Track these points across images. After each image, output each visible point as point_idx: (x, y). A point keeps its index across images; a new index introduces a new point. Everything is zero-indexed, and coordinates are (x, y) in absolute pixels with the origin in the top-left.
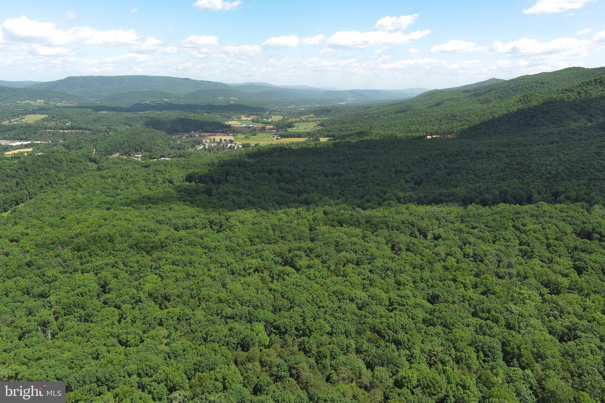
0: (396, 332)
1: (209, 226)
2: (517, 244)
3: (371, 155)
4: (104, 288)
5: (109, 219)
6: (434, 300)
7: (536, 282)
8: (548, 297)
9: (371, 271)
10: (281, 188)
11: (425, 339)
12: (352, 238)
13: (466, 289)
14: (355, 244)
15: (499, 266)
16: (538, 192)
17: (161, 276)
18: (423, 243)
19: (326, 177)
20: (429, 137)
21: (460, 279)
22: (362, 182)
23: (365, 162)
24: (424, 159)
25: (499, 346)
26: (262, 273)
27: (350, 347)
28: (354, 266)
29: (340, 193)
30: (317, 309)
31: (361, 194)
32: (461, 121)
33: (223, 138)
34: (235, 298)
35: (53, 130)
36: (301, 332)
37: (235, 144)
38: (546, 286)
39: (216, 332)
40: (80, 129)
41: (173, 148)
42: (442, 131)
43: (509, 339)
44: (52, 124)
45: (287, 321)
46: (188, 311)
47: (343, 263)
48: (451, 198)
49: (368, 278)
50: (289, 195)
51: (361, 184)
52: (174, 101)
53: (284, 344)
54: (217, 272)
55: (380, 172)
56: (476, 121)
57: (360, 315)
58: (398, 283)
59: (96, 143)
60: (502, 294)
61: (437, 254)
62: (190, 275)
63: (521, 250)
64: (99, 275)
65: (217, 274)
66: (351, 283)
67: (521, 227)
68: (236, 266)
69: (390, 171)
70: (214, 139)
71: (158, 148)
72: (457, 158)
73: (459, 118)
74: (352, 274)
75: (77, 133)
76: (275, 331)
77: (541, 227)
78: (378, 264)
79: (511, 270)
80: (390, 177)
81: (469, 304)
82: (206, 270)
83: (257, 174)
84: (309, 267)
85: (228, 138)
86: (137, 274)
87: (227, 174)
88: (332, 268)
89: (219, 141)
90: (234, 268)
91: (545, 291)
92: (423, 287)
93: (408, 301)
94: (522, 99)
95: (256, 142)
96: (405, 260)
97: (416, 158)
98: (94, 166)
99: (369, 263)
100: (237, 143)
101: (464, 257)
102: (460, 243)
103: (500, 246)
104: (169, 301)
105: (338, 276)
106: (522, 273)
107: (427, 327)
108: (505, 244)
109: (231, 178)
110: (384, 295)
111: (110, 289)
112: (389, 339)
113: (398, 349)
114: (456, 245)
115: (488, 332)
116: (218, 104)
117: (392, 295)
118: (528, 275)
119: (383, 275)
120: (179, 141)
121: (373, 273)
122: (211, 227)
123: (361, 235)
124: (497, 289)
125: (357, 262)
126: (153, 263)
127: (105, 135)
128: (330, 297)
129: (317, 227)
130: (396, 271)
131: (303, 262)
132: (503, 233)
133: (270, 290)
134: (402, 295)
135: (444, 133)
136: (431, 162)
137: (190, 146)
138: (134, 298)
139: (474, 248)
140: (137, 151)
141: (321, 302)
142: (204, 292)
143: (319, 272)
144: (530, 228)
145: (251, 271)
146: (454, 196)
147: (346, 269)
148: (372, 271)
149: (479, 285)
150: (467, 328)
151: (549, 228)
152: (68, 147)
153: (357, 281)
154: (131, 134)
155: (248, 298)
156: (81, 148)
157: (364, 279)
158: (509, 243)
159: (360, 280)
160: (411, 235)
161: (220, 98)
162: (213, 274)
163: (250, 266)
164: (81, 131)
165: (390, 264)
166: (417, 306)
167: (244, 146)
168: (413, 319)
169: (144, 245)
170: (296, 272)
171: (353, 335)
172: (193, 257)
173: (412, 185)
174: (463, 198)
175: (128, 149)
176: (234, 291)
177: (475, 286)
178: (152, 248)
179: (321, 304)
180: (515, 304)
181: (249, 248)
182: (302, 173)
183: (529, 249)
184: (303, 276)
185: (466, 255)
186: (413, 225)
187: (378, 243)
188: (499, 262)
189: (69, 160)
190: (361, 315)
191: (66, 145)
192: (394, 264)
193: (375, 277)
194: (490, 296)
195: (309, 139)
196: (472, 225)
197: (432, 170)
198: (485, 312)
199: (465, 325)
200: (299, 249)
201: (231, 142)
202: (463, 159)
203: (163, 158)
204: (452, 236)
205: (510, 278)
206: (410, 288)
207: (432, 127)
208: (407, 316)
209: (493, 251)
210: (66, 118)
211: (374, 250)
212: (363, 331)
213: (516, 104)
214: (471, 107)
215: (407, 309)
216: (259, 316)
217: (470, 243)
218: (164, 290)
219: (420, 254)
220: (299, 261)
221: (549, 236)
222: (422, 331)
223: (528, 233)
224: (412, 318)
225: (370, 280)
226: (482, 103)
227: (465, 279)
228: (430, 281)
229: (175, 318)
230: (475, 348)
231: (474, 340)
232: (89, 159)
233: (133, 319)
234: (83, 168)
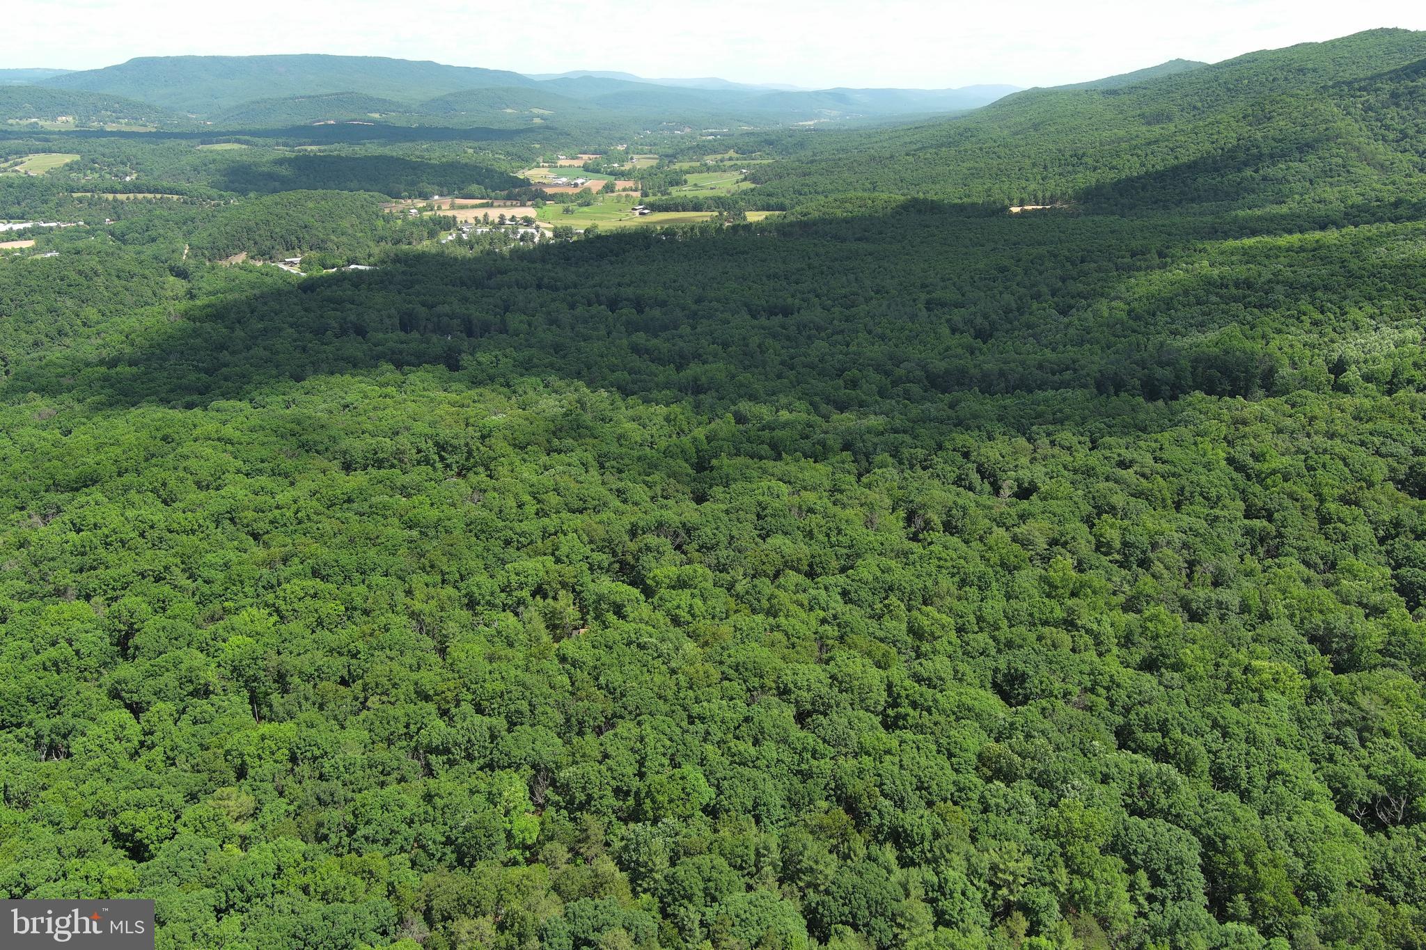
0: (900, 803)
1: (436, 457)
2: (1240, 515)
3: (870, 259)
4: (124, 644)
5: (176, 436)
6: (1012, 686)
7: (1293, 631)
8: (1326, 678)
9: (844, 593)
10: (636, 349)
11: (982, 827)
12: (803, 493)
13: (1103, 649)
14: (811, 511)
15: (1190, 576)
16: (1291, 359)
17: (278, 611)
18: (990, 508)
19: (754, 317)
20: (1015, 210)
21: (1086, 619)
22: (842, 332)
23: (852, 277)
24: (1002, 270)
25: (1191, 852)
26: (555, 598)
27: (764, 856)
28: (800, 578)
29: (783, 363)
30: (684, 724)
31: (837, 366)
32: (1095, 169)
33: (508, 213)
34: (465, 685)
35: (89, 194)
36: (631, 801)
37: (537, 228)
38: (1321, 640)
40: (157, 191)
41: (382, 239)
42: (1048, 194)
43: (1225, 829)
44: (91, 177)
45: (592, 769)
46: (324, 734)
47: (771, 570)
48: (1068, 375)
49: (835, 617)
50: (653, 367)
51: (839, 337)
52: (396, 119)
53: (579, 841)
54: (429, 598)
55: (889, 307)
56: (1131, 167)
57: (799, 747)
58: (916, 632)
59: (191, 228)
60: (1201, 670)
61: (1025, 543)
62: (355, 609)
63: (1248, 532)
64: (115, 606)
65: (426, 608)
66: (787, 634)
67: (1250, 462)
68: (482, 583)
69: (914, 300)
70: (486, 215)
71: (344, 239)
72: (1085, 266)
73: (1090, 161)
74: (794, 608)
75: (150, 202)
76: (557, 798)
77: (1302, 464)
78: (866, 575)
79: (1224, 595)
80: (913, 317)
81: (1108, 698)
82: (400, 596)
83: (580, 310)
84: (681, 584)
85: (521, 212)
86: (216, 601)
87: (506, 310)
88: (740, 588)
89: (497, 220)
90: (475, 589)
91: (1317, 659)
92: (982, 645)
93: (939, 696)
94: (1250, 111)
95: (588, 224)
96: (940, 559)
97: (981, 266)
98: (181, 286)
99: (843, 570)
100: (542, 225)
101: (1097, 549)
102: (1087, 508)
103: (1194, 519)
104: (285, 691)
105: (754, 611)
106: (1255, 602)
107: (989, 780)
108: (1206, 511)
109: (515, 320)
110: (875, 677)
111: (137, 648)
112: (882, 825)
113: (905, 863)
114: (1077, 513)
115: (1164, 802)
117: (898, 673)
118: (1272, 609)
119: (878, 606)
120: (399, 222)
121: (851, 601)
122: (442, 459)
123: (827, 484)
124: (1188, 654)
125: (810, 565)
126: (265, 571)
127: (219, 205)
128: (726, 683)
129: (714, 462)
130: (912, 592)
131: (664, 569)
132: (1203, 479)
133: (563, 659)
134: (925, 675)
135: (1053, 200)
136: (1019, 278)
137: (426, 234)
138: (191, 681)
139: (1126, 522)
140: (290, 248)
141: (698, 701)
142: (381, 666)
143: (705, 600)
144: (1273, 465)
145: (525, 593)
146: (1075, 370)
147: (777, 592)
148: (849, 593)
149: (1136, 638)
150: (1104, 788)
151: (1324, 466)
152: (121, 238)
153: (803, 629)
155: (500, 686)
156: (153, 240)
157: (824, 621)
158: (1217, 512)
159: (814, 623)
160: (959, 481)
161: (509, 111)
162: (417, 606)
163: (523, 579)
164: (159, 196)
165: (900, 574)
166: (963, 712)
167: (557, 234)
168: (951, 755)
169: (250, 514)
170: (643, 597)
171: (778, 813)
172: (372, 553)
173: (968, 339)
174: (1098, 375)
175: (268, 243)
176: (461, 665)
177: (1127, 641)
178: (271, 522)
179: (696, 710)
180: (1236, 704)
181: (525, 526)
182: (694, 307)
183: (1271, 528)
184: (659, 615)
185: (1101, 546)
186: (966, 455)
187: (871, 506)
188: (1191, 564)
189: (113, 272)
190: (805, 748)
191: (118, 232)
192: (909, 573)
193: (854, 615)
194: (1168, 674)
195: (721, 214)
196: (1119, 455)
197: (1020, 298)
198: (1155, 730)
199: (1099, 776)
200: (660, 527)
201: (528, 222)
202: (1099, 270)
203: (353, 267)
204: (1066, 488)
205: (1222, 618)
206: (950, 649)
207: (1024, 183)
208: (934, 747)
209: (1175, 535)
210: (125, 164)
211: (857, 531)
212: (807, 799)
213: (1234, 124)
214: (1122, 133)
215: (936, 724)
216: (515, 751)
217: (1112, 510)
218: (275, 657)
219: (981, 539)
220: (654, 564)
221: (1326, 490)
222: (970, 794)
223: (1269, 481)
224: (948, 750)
225: (839, 625)
226: (1149, 123)
227: (1099, 622)
228: (1004, 624)
229: (283, 754)
230: (1127, 859)
231: (1123, 833)
232: (171, 269)
233: (169, 753)
234: (150, 293)
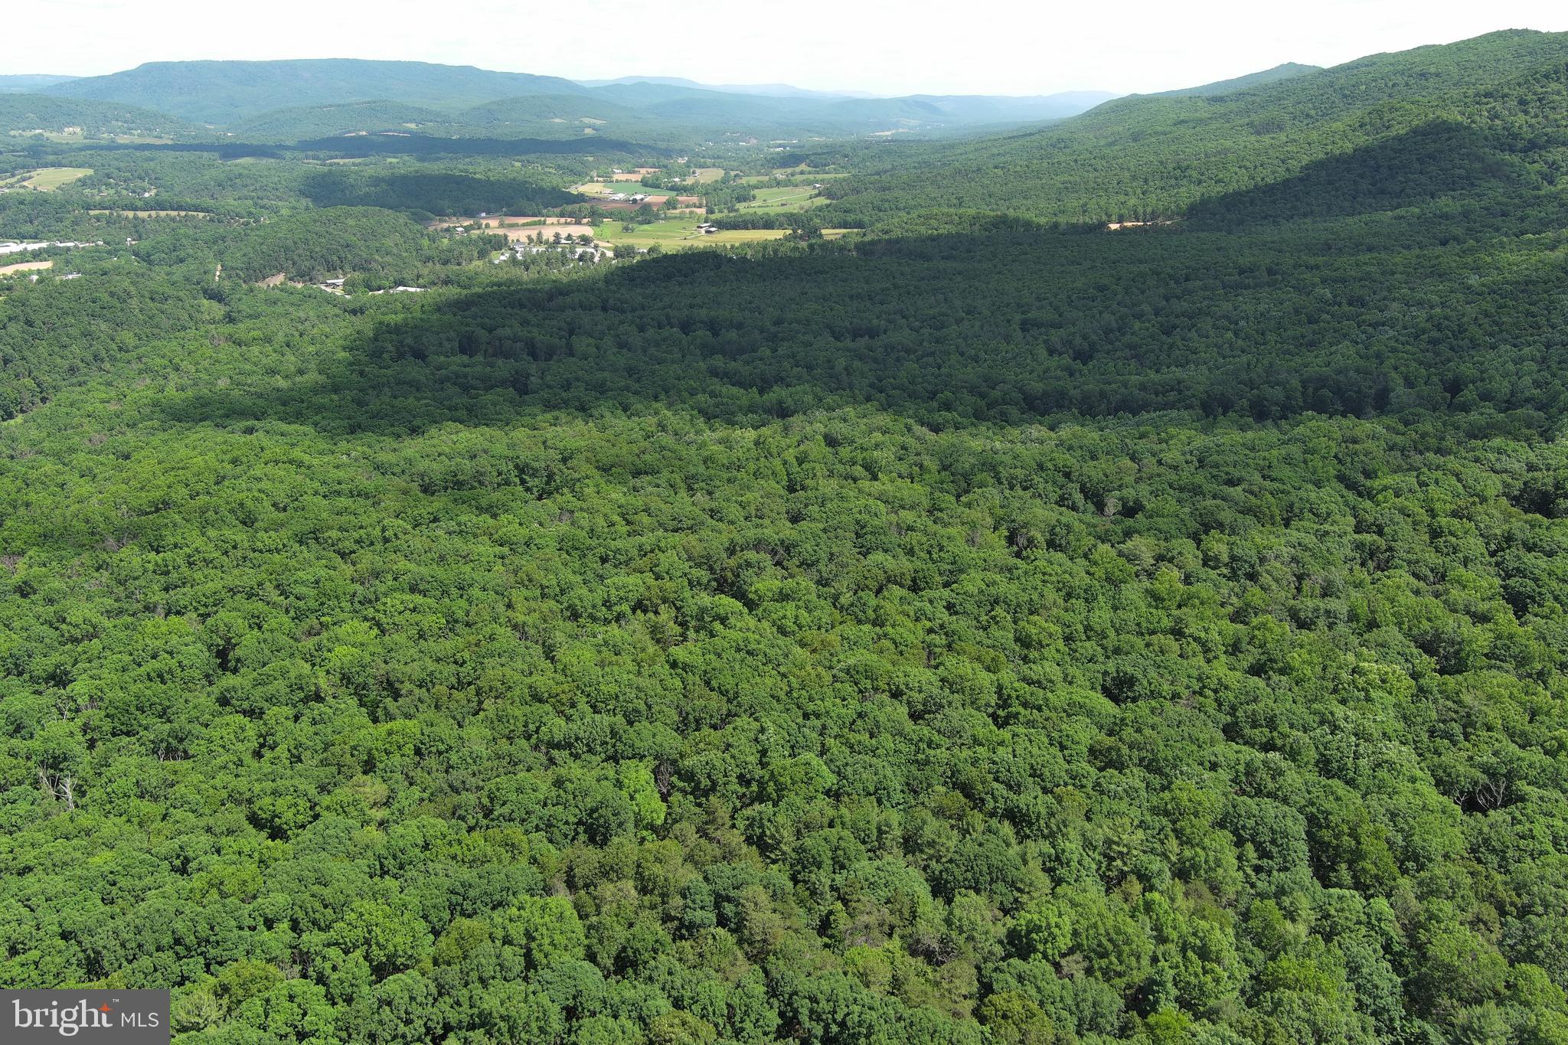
0: (1015, 787)
1: (517, 480)
2: (1350, 529)
3: (959, 278)
4: (224, 658)
5: (245, 459)
6: (1121, 690)
7: (1400, 637)
8: (1432, 680)
9: (950, 607)
10: (714, 373)
11: (1097, 807)
12: (903, 513)
13: (1211, 655)
14: (910, 528)
15: (1299, 589)
16: (1406, 379)
17: (378, 625)
18: (1094, 526)
19: (837, 339)
20: (1114, 226)
21: (1193, 628)
22: (933, 354)
23: (940, 297)
24: (1102, 289)
25: (1298, 828)
26: (656, 613)
27: (886, 832)
28: (904, 592)
29: (871, 385)
30: (800, 720)
31: (930, 388)
32: (1200, 182)
33: (564, 232)
34: (578, 687)
35: (107, 212)
36: (754, 787)
37: (596, 247)
38: (1428, 647)
39: (520, 790)
40: (180, 208)
41: (428, 259)
42: (1149, 210)
43: (1327, 806)
44: (107, 193)
45: (715, 756)
46: (445, 729)
47: (874, 585)
48: (1172, 396)
49: (942, 626)
50: (735, 390)
51: (931, 359)
52: (433, 130)
53: (707, 823)
54: (530, 611)
55: (982, 327)
56: (1239, 180)
57: (915, 738)
58: (1024, 641)
59: (222, 247)
60: (1308, 673)
61: (1131, 558)
62: (456, 621)
63: (1359, 546)
64: (210, 621)
65: (529, 620)
66: (895, 643)
67: (1361, 478)
68: (583, 595)
69: (1008, 321)
70: (539, 234)
71: (389, 259)
72: (1191, 285)
73: (1195, 174)
74: (900, 618)
75: (173, 220)
76: (682, 784)
77: (1414, 480)
78: (971, 589)
79: (1333, 604)
80: (1008, 338)
81: (1216, 700)
82: (501, 608)
83: (650, 333)
84: (783, 597)
85: (577, 231)
86: (313, 617)
87: (571, 333)
88: (844, 600)
89: (552, 239)
90: (577, 602)
91: (1426, 662)
92: (1091, 652)
93: (1049, 695)
94: (1367, 120)
95: (651, 243)
96: (1044, 574)
97: (1079, 284)
98: (218, 310)
99: (946, 585)
100: (601, 244)
101: (1205, 564)
102: (1193, 525)
103: (1303, 535)
104: (396, 695)
105: (860, 622)
106: (1363, 611)
107: (1101, 769)
108: (1316, 527)
109: (582, 343)
110: (985, 678)
111: (238, 660)
112: (995, 808)
113: (1022, 838)
114: (1184, 530)
115: (1271, 786)
116: (549, 137)
117: (1008, 676)
118: (1379, 616)
119: (984, 618)
120: (446, 241)
121: (956, 613)
122: (523, 482)
123: (926, 503)
124: (1295, 658)
125: (914, 580)
126: (358, 587)
127: (248, 223)
128: (838, 685)
129: (809, 482)
130: (1019, 605)
131: (766, 582)
132: (1313, 495)
133: (674, 665)
134: (1035, 678)
135: (1154, 216)
136: (1119, 297)
137: (476, 254)
138: (301, 688)
139: (1234, 538)
140: (331, 268)
141: (811, 699)
142: (493, 672)
143: (810, 612)
144: (1385, 482)
145: (625, 608)
146: (1180, 392)
147: (882, 603)
148: (954, 605)
149: (1244, 646)
150: (1212, 774)
151: (1437, 482)
152: (147, 258)
153: (911, 638)
154: (315, 221)
155: (613, 689)
156: (182, 261)
157: (930, 631)
158: (1327, 527)
159: (921, 633)
160: (1061, 502)
161: (557, 120)
162: (521, 618)
163: (622, 594)
164: (183, 213)
165: (1005, 588)
166: (1073, 709)
167: (618, 254)
168: (1063, 748)
169: (334, 534)
170: (746, 610)
171: (898, 797)
172: (467, 569)
173: (1066, 360)
174: (1205, 396)
175: (307, 264)
176: (574, 669)
177: (1234, 649)
178: (357, 542)
179: (811, 707)
180: (1343, 702)
181: (619, 544)
182: (773, 329)
183: (1382, 542)
184: (765, 624)
185: (1208, 561)
186: (1067, 475)
187: (973, 526)
188: (1300, 578)
189: (147, 294)
190: (921, 740)
191: (143, 253)
192: (1014, 587)
193: (959, 624)
194: (1275, 677)
195: (795, 231)
196: (1227, 473)
197: (1121, 318)
198: (1261, 726)
199: (1207, 765)
200: (757, 545)
201: (585, 240)
202: (1205, 288)
203: (401, 288)
204: (1171, 506)
205: (1330, 627)
206: (1058, 656)
207: (1122, 198)
208: (1046, 740)
209: (1284, 549)
210: (142, 179)
211: (958, 547)
212: (925, 785)
213: (1350, 134)
214: (1229, 144)
215: (1047, 719)
216: (638, 744)
217: (1221, 526)
218: (383, 665)
219: (1086, 556)
220: (755, 579)
221: (1438, 506)
222: (1084, 781)
223: (1380, 497)
224: (1060, 743)
225: (946, 634)
226: (1258, 133)
227: (1206, 630)
228: (1112, 634)
229: (409, 749)
230: (1235, 832)
231: (1231, 810)
232: (205, 292)
233: (294, 751)
234: (186, 317)
